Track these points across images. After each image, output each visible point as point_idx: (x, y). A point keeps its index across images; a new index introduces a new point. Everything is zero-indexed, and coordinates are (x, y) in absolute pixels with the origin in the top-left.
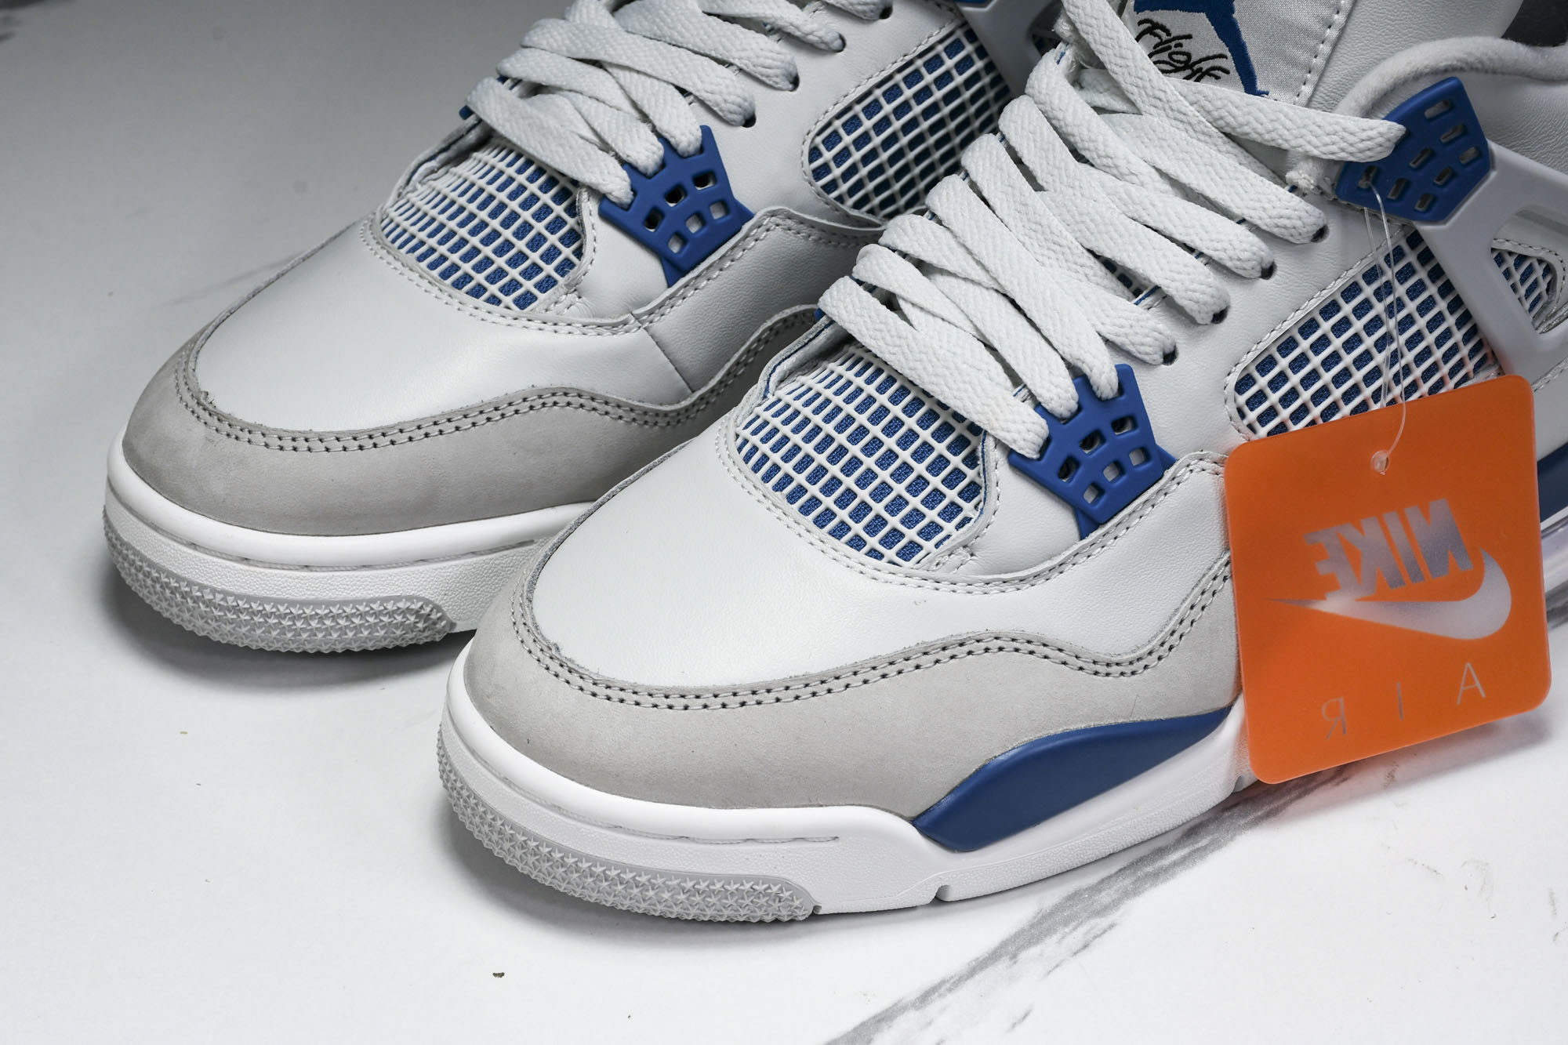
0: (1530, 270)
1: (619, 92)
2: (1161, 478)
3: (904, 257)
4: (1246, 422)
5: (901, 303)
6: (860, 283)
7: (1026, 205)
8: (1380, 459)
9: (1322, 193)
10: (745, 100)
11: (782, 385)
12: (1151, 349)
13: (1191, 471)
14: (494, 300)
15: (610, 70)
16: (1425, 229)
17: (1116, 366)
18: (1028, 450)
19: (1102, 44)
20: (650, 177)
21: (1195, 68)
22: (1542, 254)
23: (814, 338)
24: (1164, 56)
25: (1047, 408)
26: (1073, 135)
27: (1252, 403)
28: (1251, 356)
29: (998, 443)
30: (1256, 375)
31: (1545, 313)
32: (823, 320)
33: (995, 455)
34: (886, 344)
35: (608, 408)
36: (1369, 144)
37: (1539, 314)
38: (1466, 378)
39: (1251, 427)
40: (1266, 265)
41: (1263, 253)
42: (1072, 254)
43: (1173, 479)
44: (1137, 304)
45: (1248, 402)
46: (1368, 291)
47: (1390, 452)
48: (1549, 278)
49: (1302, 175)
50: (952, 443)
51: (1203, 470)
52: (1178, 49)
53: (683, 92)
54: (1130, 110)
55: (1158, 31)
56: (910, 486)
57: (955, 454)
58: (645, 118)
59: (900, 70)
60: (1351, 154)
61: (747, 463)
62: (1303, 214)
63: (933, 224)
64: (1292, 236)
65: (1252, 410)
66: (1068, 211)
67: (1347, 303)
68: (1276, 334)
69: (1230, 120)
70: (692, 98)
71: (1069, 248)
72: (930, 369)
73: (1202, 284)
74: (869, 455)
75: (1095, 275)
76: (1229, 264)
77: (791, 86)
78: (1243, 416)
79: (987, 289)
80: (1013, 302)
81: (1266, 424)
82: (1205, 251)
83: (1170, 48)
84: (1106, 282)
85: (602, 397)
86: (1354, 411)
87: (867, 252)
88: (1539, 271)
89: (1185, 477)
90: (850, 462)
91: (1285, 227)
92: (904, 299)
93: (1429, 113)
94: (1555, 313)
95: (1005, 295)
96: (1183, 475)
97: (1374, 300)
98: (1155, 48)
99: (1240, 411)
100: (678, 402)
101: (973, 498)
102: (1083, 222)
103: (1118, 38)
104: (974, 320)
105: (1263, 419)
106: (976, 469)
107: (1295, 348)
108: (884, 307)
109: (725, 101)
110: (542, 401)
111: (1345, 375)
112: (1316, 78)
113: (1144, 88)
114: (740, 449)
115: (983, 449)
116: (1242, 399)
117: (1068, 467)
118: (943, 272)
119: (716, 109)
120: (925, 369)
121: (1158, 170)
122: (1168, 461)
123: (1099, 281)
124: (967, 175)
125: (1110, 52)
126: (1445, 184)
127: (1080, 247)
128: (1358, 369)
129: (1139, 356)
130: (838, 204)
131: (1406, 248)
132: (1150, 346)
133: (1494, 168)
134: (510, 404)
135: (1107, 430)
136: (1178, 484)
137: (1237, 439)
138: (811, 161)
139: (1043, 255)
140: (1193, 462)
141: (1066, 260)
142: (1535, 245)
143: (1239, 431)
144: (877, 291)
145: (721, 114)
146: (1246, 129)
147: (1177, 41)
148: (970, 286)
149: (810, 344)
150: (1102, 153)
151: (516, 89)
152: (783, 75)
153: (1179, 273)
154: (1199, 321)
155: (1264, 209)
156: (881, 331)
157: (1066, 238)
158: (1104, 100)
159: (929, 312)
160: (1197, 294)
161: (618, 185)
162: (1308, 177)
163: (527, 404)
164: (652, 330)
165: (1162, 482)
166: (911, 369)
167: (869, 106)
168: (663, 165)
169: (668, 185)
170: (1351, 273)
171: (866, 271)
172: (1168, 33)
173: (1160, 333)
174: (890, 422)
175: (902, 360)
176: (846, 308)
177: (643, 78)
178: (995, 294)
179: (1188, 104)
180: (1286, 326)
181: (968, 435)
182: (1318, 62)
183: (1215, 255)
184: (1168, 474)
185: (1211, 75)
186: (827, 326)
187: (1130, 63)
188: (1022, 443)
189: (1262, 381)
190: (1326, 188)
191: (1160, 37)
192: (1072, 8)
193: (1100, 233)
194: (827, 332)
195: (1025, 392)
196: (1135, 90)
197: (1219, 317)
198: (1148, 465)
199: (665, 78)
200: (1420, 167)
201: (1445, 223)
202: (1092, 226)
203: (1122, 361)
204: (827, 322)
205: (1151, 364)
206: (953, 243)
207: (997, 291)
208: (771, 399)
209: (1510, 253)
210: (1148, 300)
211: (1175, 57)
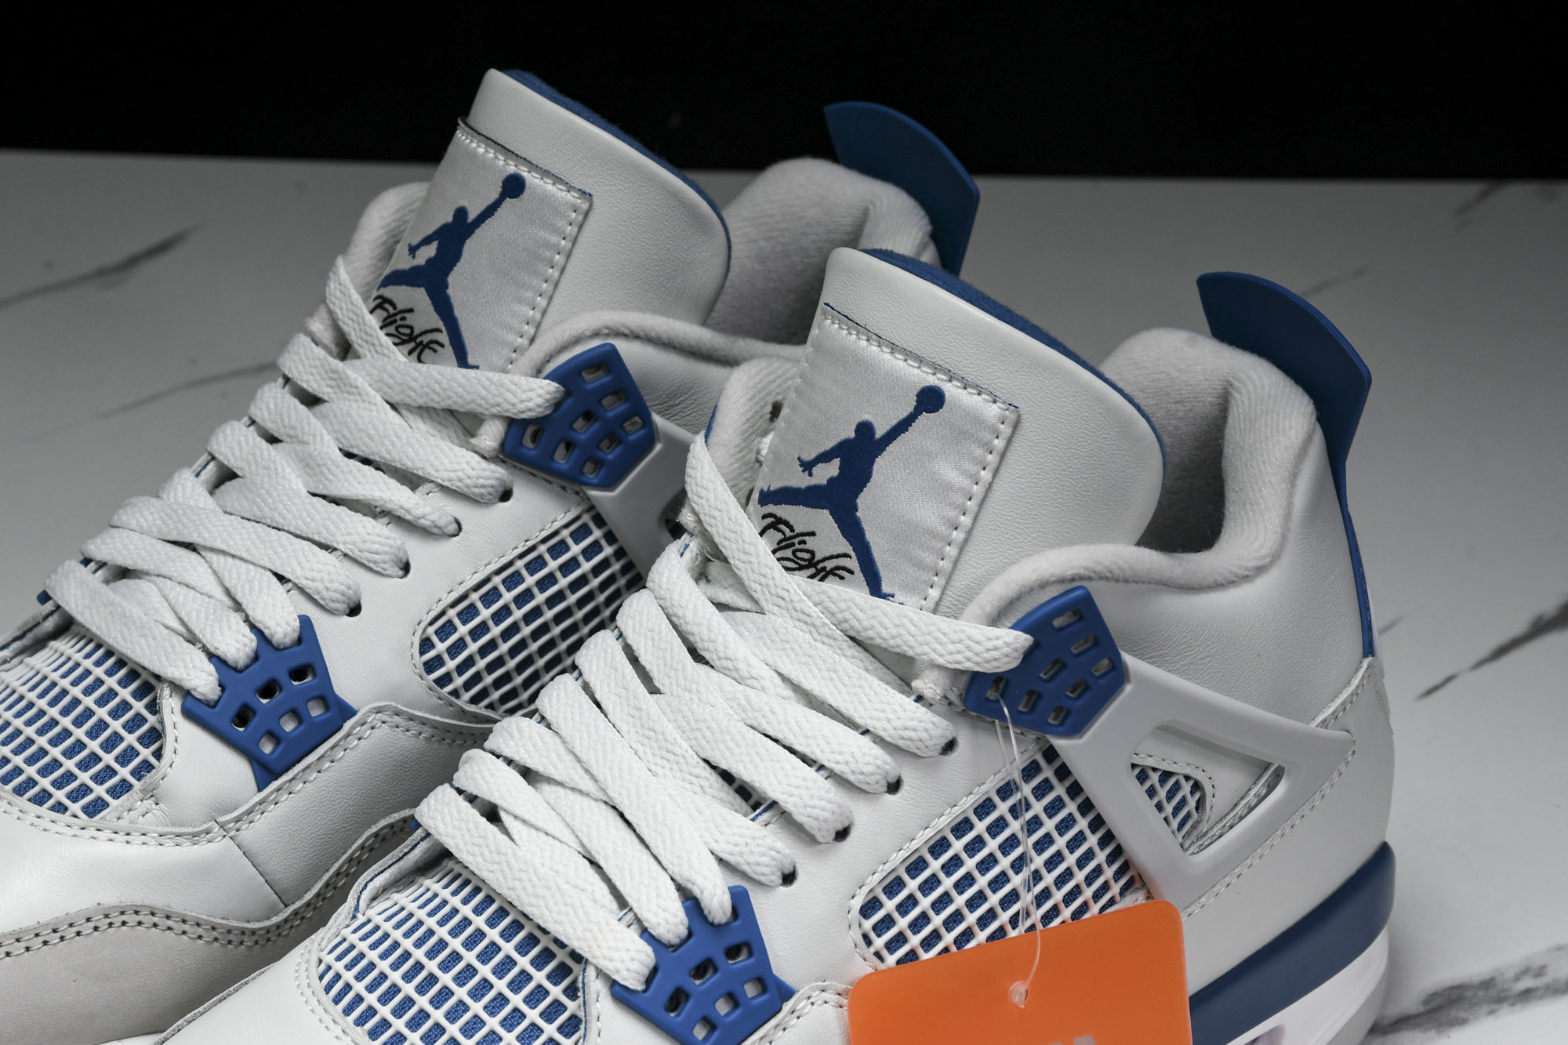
0: (1177, 787)
1: (212, 578)
2: (779, 1012)
3: (509, 765)
4: (872, 950)
5: (503, 815)
6: (460, 792)
7: (639, 709)
8: (1018, 991)
9: (950, 704)
10: (349, 588)
11: (374, 903)
12: (768, 869)
13: (813, 1004)
14: (60, 808)
15: (203, 553)
16: (1060, 743)
17: (729, 888)
18: (632, 981)
19: (725, 538)
20: (240, 671)
21: (820, 566)
22: (1188, 771)
23: (409, 852)
24: (788, 553)
25: (654, 934)
26: (693, 634)
27: (880, 929)
28: (877, 877)
29: (600, 972)
30: (883, 898)
31: (1195, 833)
32: (419, 833)
33: (596, 987)
34: (485, 861)
35: (186, 927)
36: (995, 654)
37: (1188, 833)
38: (1112, 902)
39: (878, 955)
40: (892, 779)
41: (887, 767)
42: (687, 763)
43: (793, 1012)
44: (753, 820)
45: (875, 928)
46: (1003, 808)
47: (1029, 981)
48: (1197, 795)
49: (929, 684)
50: (553, 971)
51: (826, 1002)
52: (802, 546)
53: (281, 579)
54: (754, 609)
55: (782, 527)
56: (505, 1019)
57: (555, 984)
58: (238, 607)
59: (521, 556)
60: (978, 664)
61: (327, 993)
62: (930, 726)
63: (542, 728)
64: (918, 749)
65: (879, 936)
66: (684, 717)
67: (980, 820)
68: (903, 854)
69: (855, 623)
70: (290, 585)
71: (684, 757)
72: (530, 889)
73: (822, 800)
74: (461, 984)
75: (711, 787)
76: (852, 778)
77: (401, 573)
78: (868, 941)
79: (596, 800)
80: (622, 815)
81: (895, 951)
82: (826, 764)
83: (793, 544)
84: (722, 795)
85: (178, 915)
86: (991, 938)
87: (470, 758)
88: (1186, 788)
89: (806, 1011)
90: (440, 992)
91: (910, 739)
92: (505, 811)
93: (1057, 622)
94: (1207, 832)
95: (614, 808)
96: (804, 1007)
97: (1009, 817)
98: (778, 543)
99: (865, 937)
100: (269, 918)
101: (573, 1034)
102: (698, 729)
103: (741, 532)
104: (580, 834)
105: (892, 946)
106: (577, 1001)
107: (925, 868)
108: (484, 820)
109: (327, 589)
110: (108, 921)
111: (980, 898)
112: (944, 581)
113: (767, 586)
114: (321, 977)
115: (583, 979)
116: (868, 924)
117: (677, 999)
118: (550, 780)
119: (316, 597)
120: (524, 889)
121: (780, 674)
122: (786, 993)
123: (715, 793)
124: (581, 675)
125: (734, 546)
126: (1079, 697)
127: (695, 756)
128: (994, 891)
129: (754, 876)
130: (453, 699)
131: (1042, 762)
132: (767, 866)
133: (1129, 681)
134: (71, 925)
135: (719, 958)
136: (798, 1018)
137: (862, 967)
138: (422, 653)
139: (656, 764)
140: (814, 994)
141: (681, 771)
142: (1180, 761)
143: (865, 959)
144: (478, 800)
145: (322, 602)
146: (871, 633)
147: (800, 538)
148: (578, 798)
149: (406, 858)
150: (722, 655)
151: (100, 572)
152: (393, 561)
153: (797, 787)
154: (820, 839)
155: (889, 720)
156: (479, 846)
157: (680, 746)
158: (727, 596)
159: (532, 826)
160: (817, 811)
161: (203, 680)
162: (932, 685)
163: (91, 925)
164: (238, 839)
165: (780, 1016)
166: (509, 889)
167: (487, 593)
168: (256, 658)
169: (261, 680)
170: (984, 788)
171: (467, 779)
172: (792, 529)
173: (778, 852)
174: (487, 947)
175: (501, 878)
176: (443, 819)
177: (238, 562)
178: (604, 807)
179: (811, 605)
180: (915, 845)
181: (570, 963)
182: (945, 565)
183: (837, 768)
184: (787, 1007)
185: (835, 575)
186: (422, 839)
187: (753, 559)
188: (625, 973)
189: (890, 905)
190: (953, 697)
191: (783, 533)
192: (695, 498)
193: (716, 742)
194: (423, 845)
195: (630, 915)
196: (758, 588)
197: (842, 834)
198: (765, 997)
199: (262, 563)
200: (1051, 679)
201: (1081, 737)
202: (708, 734)
203: (736, 882)
204: (423, 835)
205: (768, 886)
206: (561, 749)
207: (606, 803)
208: (361, 919)
209: (1154, 770)
210: (766, 816)
211: (799, 554)
